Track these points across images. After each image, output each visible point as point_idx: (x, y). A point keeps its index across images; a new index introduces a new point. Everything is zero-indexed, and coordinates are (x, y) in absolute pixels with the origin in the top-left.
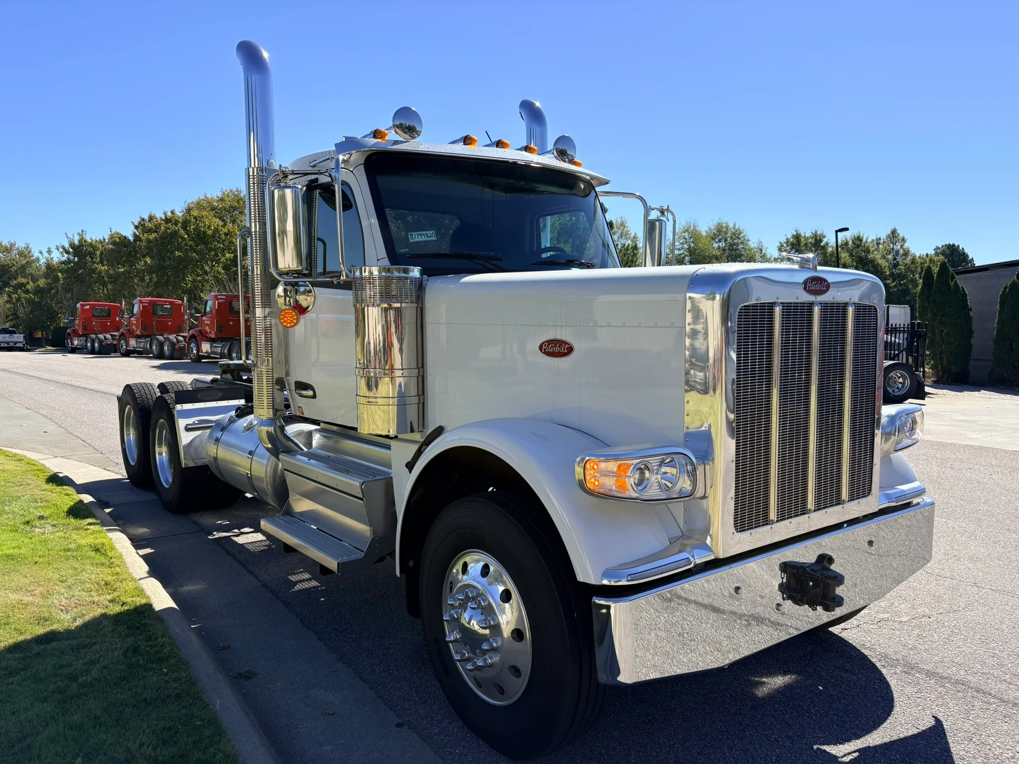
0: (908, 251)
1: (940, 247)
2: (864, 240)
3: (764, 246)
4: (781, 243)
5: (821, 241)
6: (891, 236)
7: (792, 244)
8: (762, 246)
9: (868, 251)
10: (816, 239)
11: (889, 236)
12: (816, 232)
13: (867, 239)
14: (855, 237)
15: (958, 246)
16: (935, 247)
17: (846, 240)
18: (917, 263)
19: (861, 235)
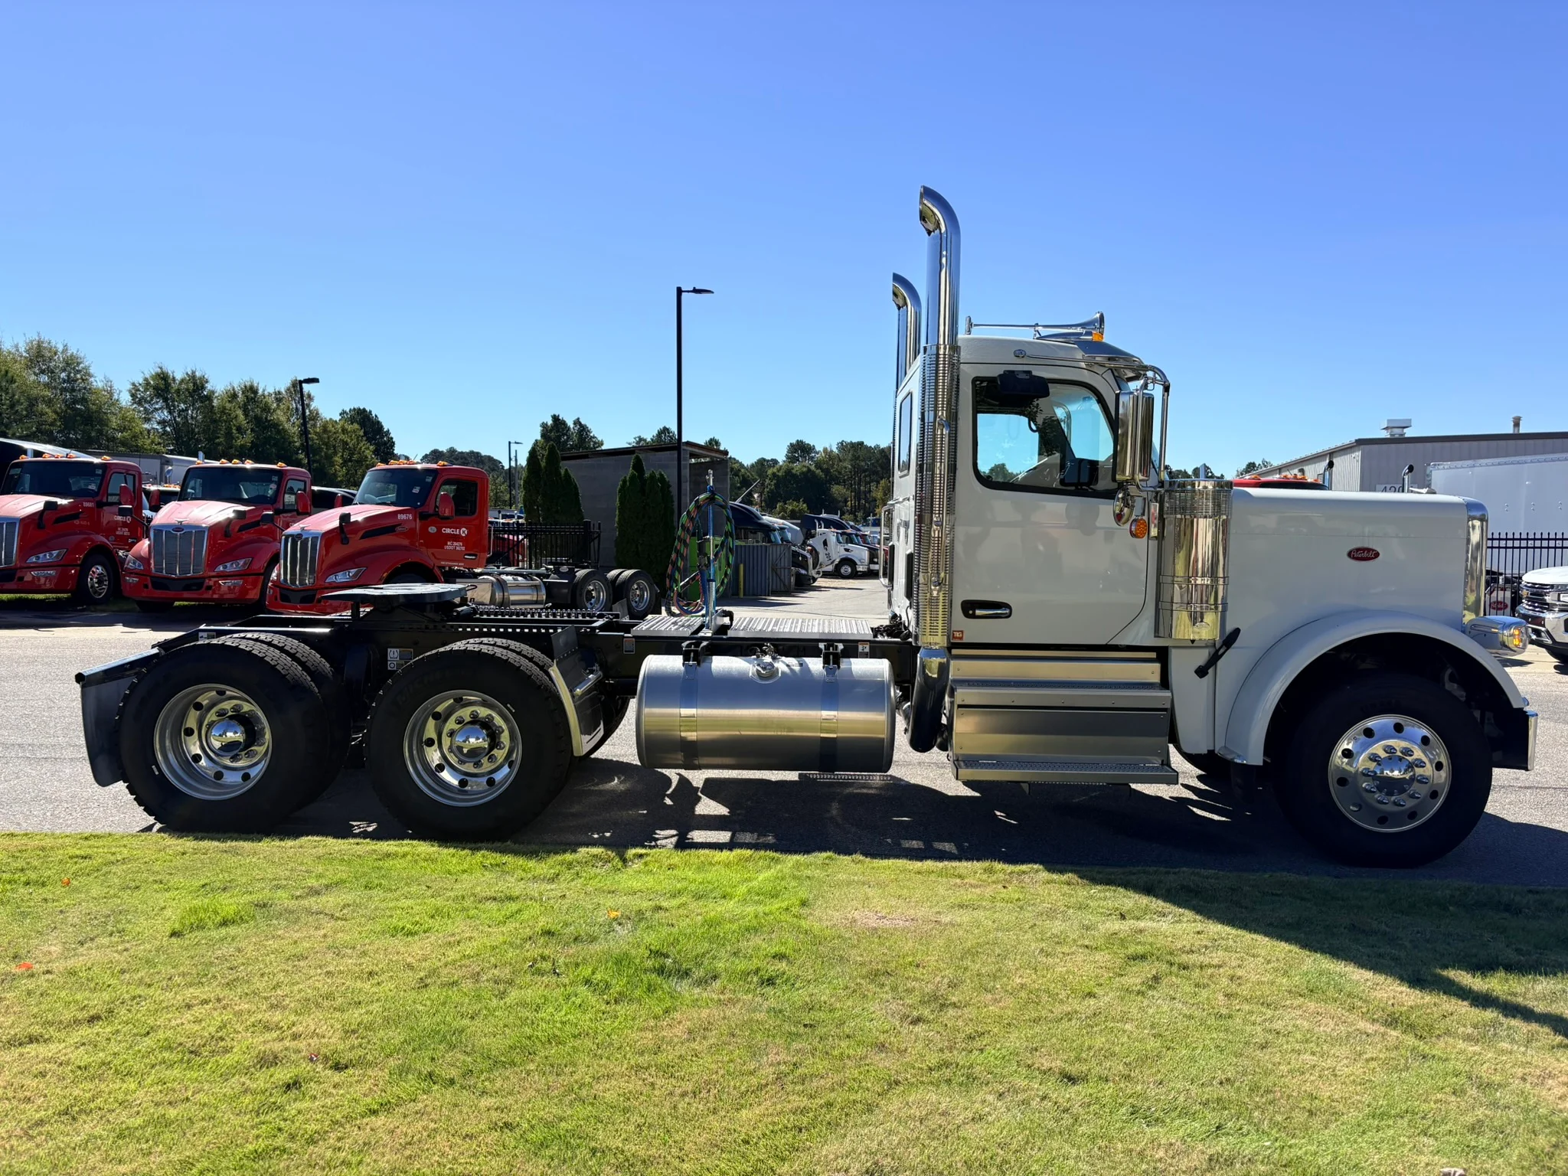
0: (317, 414)
1: (348, 411)
2: (260, 392)
3: (115, 387)
4: (133, 384)
5: (203, 388)
6: (292, 390)
7: (156, 388)
8: (111, 387)
9: (266, 409)
10: (195, 384)
11: (288, 389)
12: (193, 372)
13: (264, 391)
14: (246, 387)
15: (370, 412)
16: (340, 411)
17: (234, 389)
18: (330, 432)
19: (255, 385)
